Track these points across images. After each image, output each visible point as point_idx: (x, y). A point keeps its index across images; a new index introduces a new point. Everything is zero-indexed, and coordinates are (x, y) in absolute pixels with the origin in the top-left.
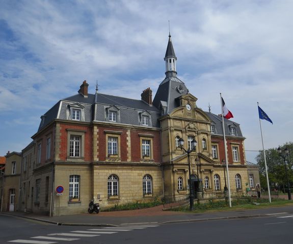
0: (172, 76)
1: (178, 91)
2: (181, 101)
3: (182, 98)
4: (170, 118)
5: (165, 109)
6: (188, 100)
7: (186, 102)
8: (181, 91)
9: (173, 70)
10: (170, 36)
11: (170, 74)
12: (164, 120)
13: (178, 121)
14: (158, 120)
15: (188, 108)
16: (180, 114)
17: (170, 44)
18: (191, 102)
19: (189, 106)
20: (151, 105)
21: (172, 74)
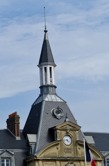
0: (47, 93)
1: (55, 117)
2: (55, 132)
3: (56, 129)
4: (38, 160)
5: (33, 147)
6: (66, 130)
7: (64, 133)
8: (59, 115)
9: (49, 83)
10: (46, 31)
11: (45, 90)
12: (31, 161)
13: (50, 163)
14: (24, 160)
15: (67, 141)
16: (54, 151)
17: (45, 44)
18: (71, 133)
19: (68, 138)
20: (18, 138)
21: (48, 90)
